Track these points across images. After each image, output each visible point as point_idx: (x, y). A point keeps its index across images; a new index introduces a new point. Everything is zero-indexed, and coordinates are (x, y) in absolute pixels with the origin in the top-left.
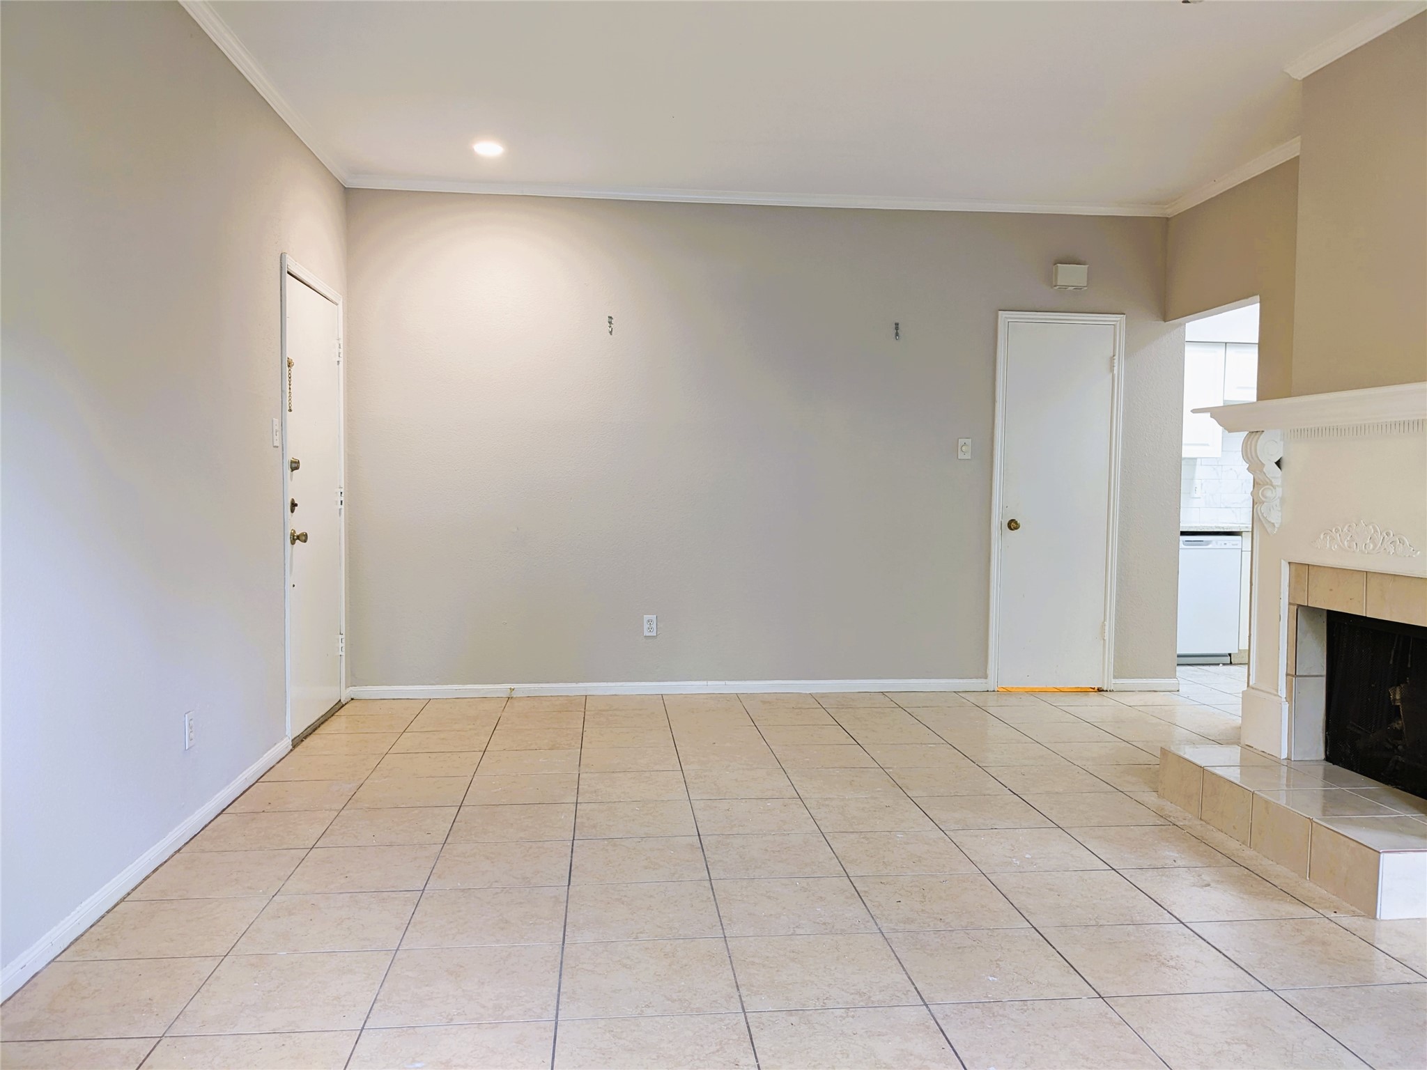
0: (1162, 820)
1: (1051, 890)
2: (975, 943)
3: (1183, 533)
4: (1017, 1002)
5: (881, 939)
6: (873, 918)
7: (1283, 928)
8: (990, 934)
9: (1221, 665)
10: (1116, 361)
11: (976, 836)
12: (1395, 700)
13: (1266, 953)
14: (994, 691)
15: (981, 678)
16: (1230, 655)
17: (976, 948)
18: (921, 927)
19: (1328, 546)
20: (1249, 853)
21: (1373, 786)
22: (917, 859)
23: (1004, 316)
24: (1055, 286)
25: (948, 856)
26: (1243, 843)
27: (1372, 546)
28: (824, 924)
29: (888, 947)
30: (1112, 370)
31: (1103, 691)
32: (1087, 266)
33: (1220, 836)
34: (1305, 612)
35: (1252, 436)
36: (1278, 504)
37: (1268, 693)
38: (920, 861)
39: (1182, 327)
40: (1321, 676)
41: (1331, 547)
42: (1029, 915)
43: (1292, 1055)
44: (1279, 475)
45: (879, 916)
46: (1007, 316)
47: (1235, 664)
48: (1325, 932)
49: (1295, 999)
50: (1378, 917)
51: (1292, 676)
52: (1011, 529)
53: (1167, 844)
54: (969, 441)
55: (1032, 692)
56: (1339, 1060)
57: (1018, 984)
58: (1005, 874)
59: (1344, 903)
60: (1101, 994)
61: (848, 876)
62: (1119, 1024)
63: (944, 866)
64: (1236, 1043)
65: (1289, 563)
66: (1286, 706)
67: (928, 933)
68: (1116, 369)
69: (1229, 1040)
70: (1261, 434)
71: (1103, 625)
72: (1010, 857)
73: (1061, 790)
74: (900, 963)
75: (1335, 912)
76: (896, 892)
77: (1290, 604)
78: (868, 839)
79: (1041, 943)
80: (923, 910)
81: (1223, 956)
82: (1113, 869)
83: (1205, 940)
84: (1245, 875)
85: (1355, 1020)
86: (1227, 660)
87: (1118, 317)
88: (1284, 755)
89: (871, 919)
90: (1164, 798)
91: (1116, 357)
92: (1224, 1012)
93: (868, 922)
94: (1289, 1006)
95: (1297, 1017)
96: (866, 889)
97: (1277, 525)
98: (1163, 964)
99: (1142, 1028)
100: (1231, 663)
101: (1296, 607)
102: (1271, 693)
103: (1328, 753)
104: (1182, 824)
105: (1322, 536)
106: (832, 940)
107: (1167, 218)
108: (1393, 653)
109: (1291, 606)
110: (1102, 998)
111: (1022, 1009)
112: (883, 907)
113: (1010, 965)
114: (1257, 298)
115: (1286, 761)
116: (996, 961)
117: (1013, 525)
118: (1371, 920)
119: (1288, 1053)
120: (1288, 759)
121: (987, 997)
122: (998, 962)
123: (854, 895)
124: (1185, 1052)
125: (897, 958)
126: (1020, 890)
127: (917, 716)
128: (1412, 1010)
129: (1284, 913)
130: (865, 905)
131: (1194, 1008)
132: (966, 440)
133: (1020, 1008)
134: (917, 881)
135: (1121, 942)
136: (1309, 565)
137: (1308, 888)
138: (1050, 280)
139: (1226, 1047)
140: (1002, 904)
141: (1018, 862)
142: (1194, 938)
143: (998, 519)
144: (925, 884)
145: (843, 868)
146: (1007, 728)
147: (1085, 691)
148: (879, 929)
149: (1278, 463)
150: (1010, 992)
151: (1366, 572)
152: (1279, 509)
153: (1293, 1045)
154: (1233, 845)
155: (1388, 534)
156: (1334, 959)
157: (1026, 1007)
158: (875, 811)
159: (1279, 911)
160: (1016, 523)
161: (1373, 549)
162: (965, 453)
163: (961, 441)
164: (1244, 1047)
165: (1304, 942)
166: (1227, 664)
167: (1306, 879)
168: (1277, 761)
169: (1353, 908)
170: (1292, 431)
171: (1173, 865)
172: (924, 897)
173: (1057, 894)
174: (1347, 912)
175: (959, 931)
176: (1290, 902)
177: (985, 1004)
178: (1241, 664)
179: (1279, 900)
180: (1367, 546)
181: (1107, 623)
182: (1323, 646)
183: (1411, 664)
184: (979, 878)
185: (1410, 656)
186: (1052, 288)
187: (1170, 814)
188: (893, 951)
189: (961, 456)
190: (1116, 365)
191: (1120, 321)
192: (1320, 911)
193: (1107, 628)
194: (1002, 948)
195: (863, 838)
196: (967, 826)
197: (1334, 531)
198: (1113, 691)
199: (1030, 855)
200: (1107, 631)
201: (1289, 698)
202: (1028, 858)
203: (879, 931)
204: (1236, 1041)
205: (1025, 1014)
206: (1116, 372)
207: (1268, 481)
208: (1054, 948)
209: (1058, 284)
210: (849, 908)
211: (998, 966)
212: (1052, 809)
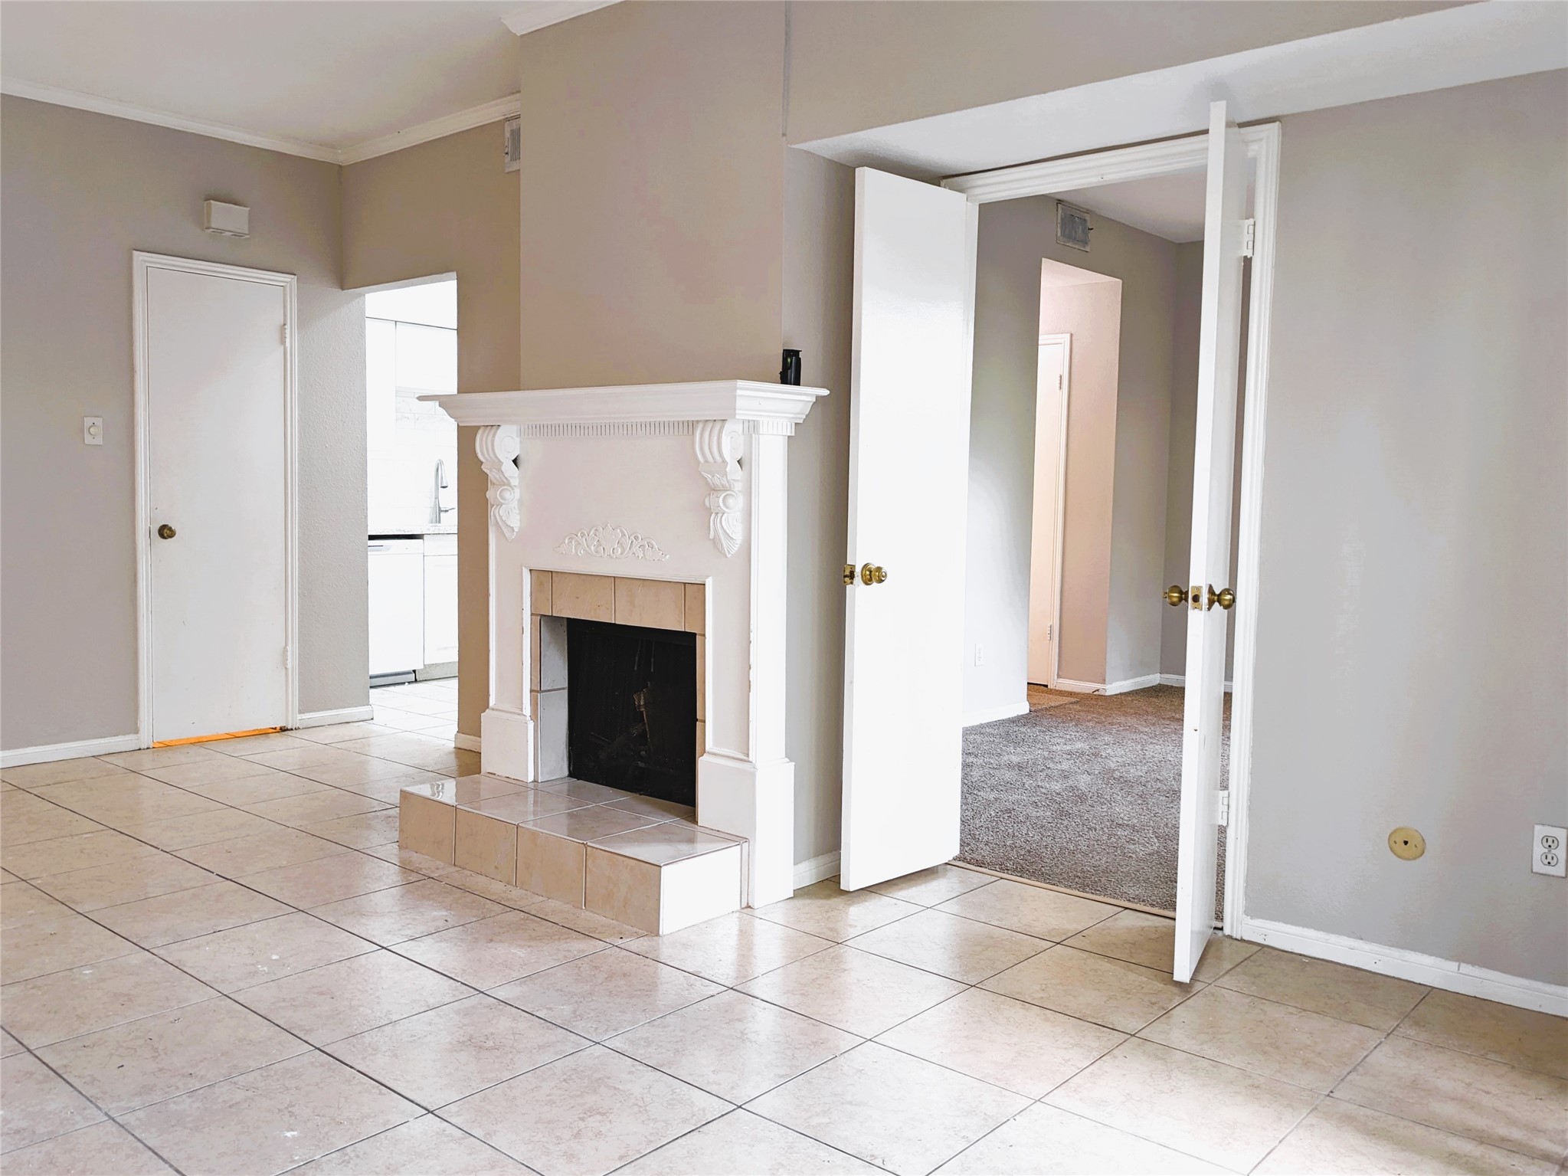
0: (414, 874)
1: (321, 994)
2: (250, 1093)
3: (371, 538)
4: (334, 1155)
5: (115, 1128)
6: (91, 1102)
7: (581, 969)
8: (265, 1074)
9: (407, 684)
10: (288, 332)
11: (198, 947)
12: (640, 705)
13: (576, 1002)
14: (148, 748)
15: (129, 733)
16: (414, 671)
17: (253, 1099)
18: (166, 1093)
19: (573, 550)
20: (516, 893)
21: (622, 797)
22: (126, 998)
23: (141, 258)
24: (208, 228)
25: (169, 984)
26: (508, 884)
27: (620, 550)
28: (17, 1132)
29: (131, 1138)
30: (283, 341)
31: (287, 730)
32: (247, 209)
33: (482, 880)
34: (547, 622)
35: (487, 431)
36: (516, 507)
37: (511, 713)
38: (130, 1000)
39: (362, 298)
40: (563, 689)
41: (576, 553)
42: (305, 1034)
43: (646, 1110)
44: (516, 475)
45: (99, 1096)
46: (147, 259)
47: (420, 681)
48: (620, 961)
49: (622, 1045)
50: (661, 933)
51: (537, 692)
52: (164, 538)
53: (431, 903)
54: (99, 421)
55: (199, 743)
56: (689, 1099)
57: (326, 1129)
58: (255, 989)
59: (625, 926)
60: (429, 1107)
61: (29, 1050)
62: (462, 1139)
63: (167, 999)
64: (590, 1116)
65: (530, 570)
66: (531, 725)
67: (180, 1099)
68: (288, 340)
69: (581, 1116)
70: (497, 429)
71: (285, 650)
72: (253, 965)
73: (285, 862)
74: (156, 1154)
75: (621, 938)
76: (111, 1055)
77: (532, 614)
78: (39, 988)
79: (334, 1067)
80: (160, 1070)
81: (537, 1019)
82: (383, 948)
83: (513, 1006)
84: (523, 919)
85: (684, 1050)
86: (412, 677)
87: (288, 278)
88: (531, 778)
89: (89, 1103)
90: (407, 848)
91: (288, 327)
92: (564, 1083)
93: (85, 1109)
94: (621, 1056)
95: (633, 1066)
96: (65, 1062)
97: (516, 530)
98: (480, 1047)
99: (489, 1134)
100: (416, 680)
101: (539, 618)
102: (514, 713)
103: (571, 769)
104: (436, 875)
105: (567, 541)
106: (40, 1152)
107: (340, 166)
108: (637, 658)
109: (533, 617)
110: (432, 1112)
111: (343, 1162)
112: (99, 1081)
113: (307, 1107)
114: (454, 274)
115: (533, 784)
116: (287, 1108)
117: (165, 532)
118: (655, 938)
119: (641, 1110)
120: (535, 781)
121: (293, 1161)
122: (290, 1109)
123: (48, 1076)
124: (544, 1146)
125: (150, 1149)
126: (283, 1004)
127: (50, 797)
128: (727, 1023)
129: (575, 952)
130: (72, 1086)
131: (532, 1090)
132: (94, 420)
133: (341, 1161)
134: (137, 1030)
135: (425, 1036)
136: (552, 572)
137: (587, 918)
138: (202, 220)
139: (582, 1124)
140: (265, 1030)
141: (265, 969)
142: (500, 1007)
143: (145, 524)
144: (149, 1031)
145: (17, 1040)
146: (184, 794)
147: (263, 734)
148: (106, 1114)
149: (515, 461)
150: (321, 1144)
151: (614, 577)
152: (517, 512)
153: (643, 1099)
154: (497, 888)
155: (636, 538)
156: (640, 990)
157: (347, 1158)
158: (36, 945)
159: (570, 951)
160: (170, 529)
161: (622, 554)
162: (95, 438)
163: (88, 421)
164: (598, 1117)
165: (606, 978)
166: (412, 682)
167: (582, 909)
168: (524, 785)
169: (635, 929)
170: (530, 427)
171: (446, 925)
172: (156, 1050)
173: (329, 996)
174: (631, 936)
175: (222, 1083)
176: (576, 938)
177: (296, 1171)
178: (426, 680)
179: (566, 939)
180: (615, 551)
181: (289, 648)
182: (564, 657)
183: (654, 669)
184: (222, 1003)
185: (652, 660)
186: (203, 230)
187: (421, 866)
188: (139, 1140)
189: (88, 440)
190: (288, 335)
191: (291, 282)
192: (608, 940)
193: (289, 654)
194: (287, 1089)
195: (32, 988)
196: (179, 935)
197: (579, 535)
198: (299, 728)
199: (277, 954)
200: (289, 658)
201: (534, 715)
202: (276, 960)
203: (107, 1118)
204: (589, 1114)
205: (350, 1165)
206: (288, 344)
207: (505, 481)
208: (351, 1067)
209: (213, 225)
210: (48, 1097)
211: (291, 1114)
212: (282, 889)
